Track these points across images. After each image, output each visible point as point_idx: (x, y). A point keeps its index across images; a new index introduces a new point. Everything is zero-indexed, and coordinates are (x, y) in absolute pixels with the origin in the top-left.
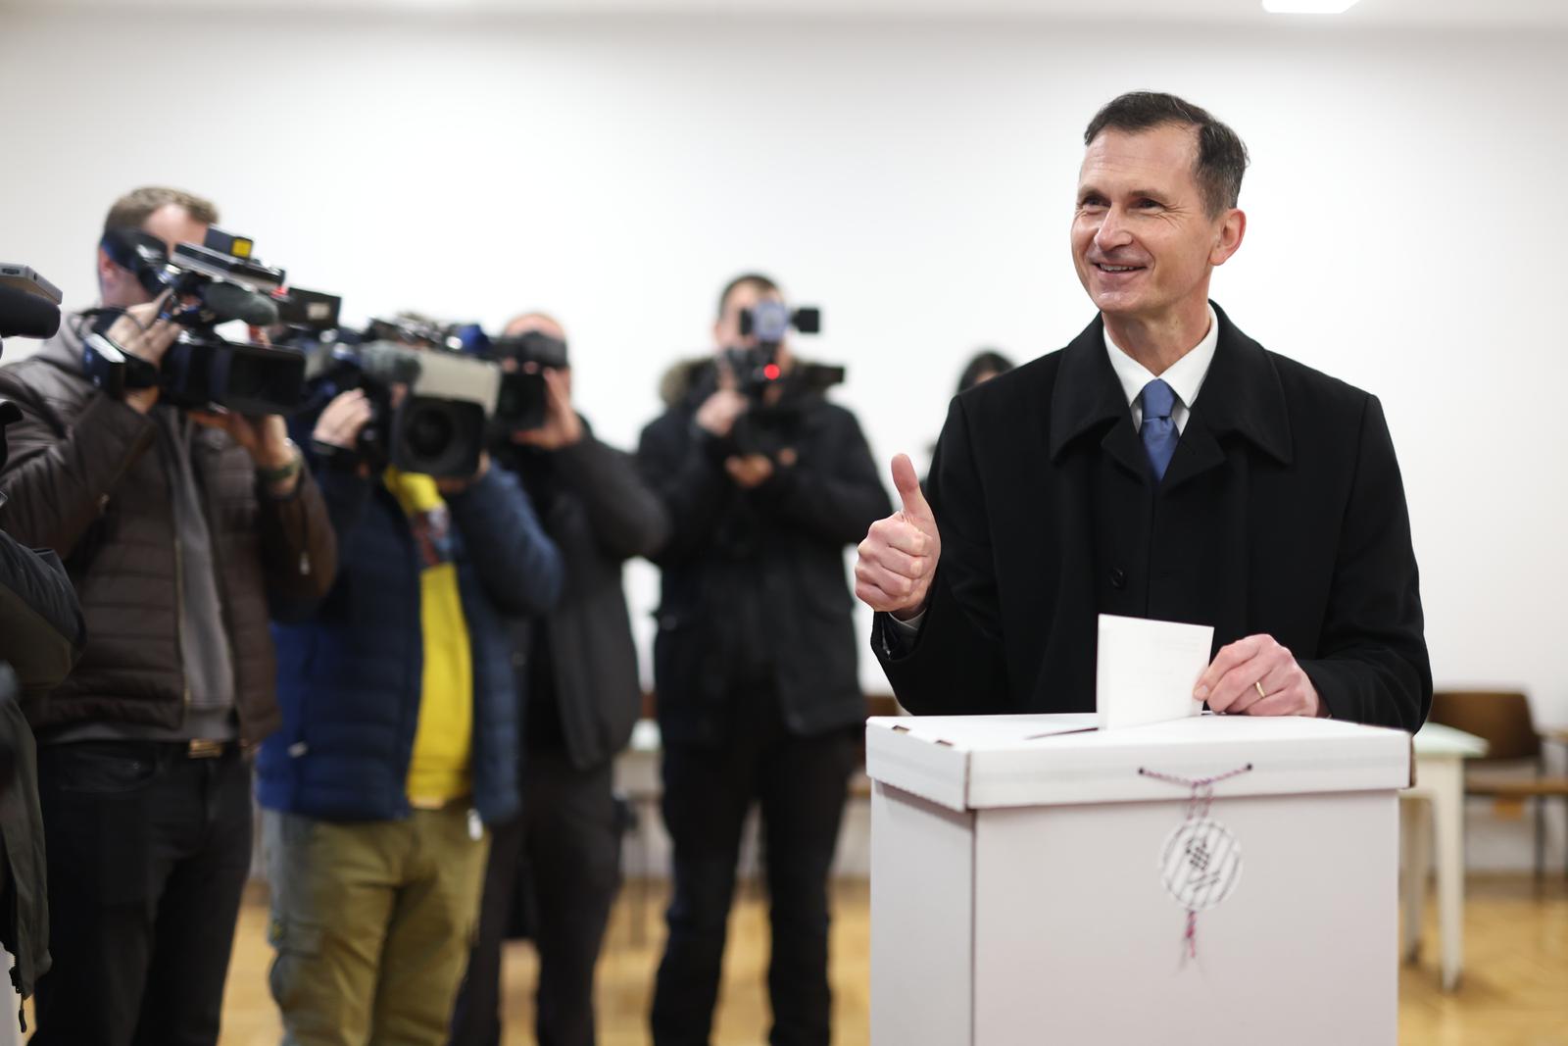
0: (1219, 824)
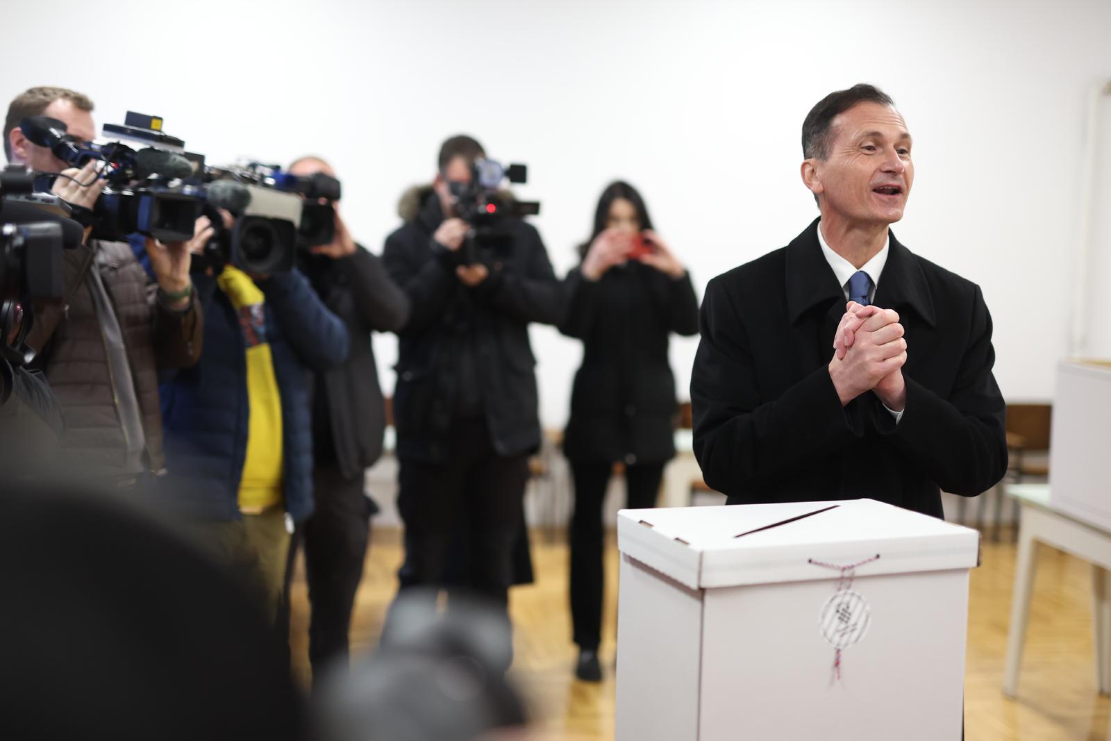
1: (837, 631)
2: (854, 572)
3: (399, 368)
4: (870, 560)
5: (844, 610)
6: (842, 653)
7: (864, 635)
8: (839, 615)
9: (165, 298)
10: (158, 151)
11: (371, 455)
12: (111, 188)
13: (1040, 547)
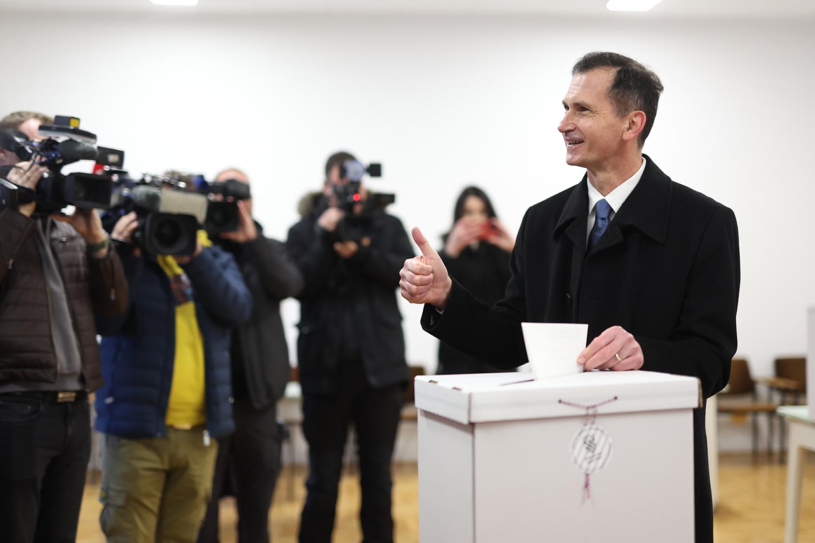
0: (601, 428)
1: (586, 459)
2: (597, 411)
3: (299, 326)
4: (609, 401)
5: (590, 441)
6: (590, 476)
7: (608, 463)
8: (586, 446)
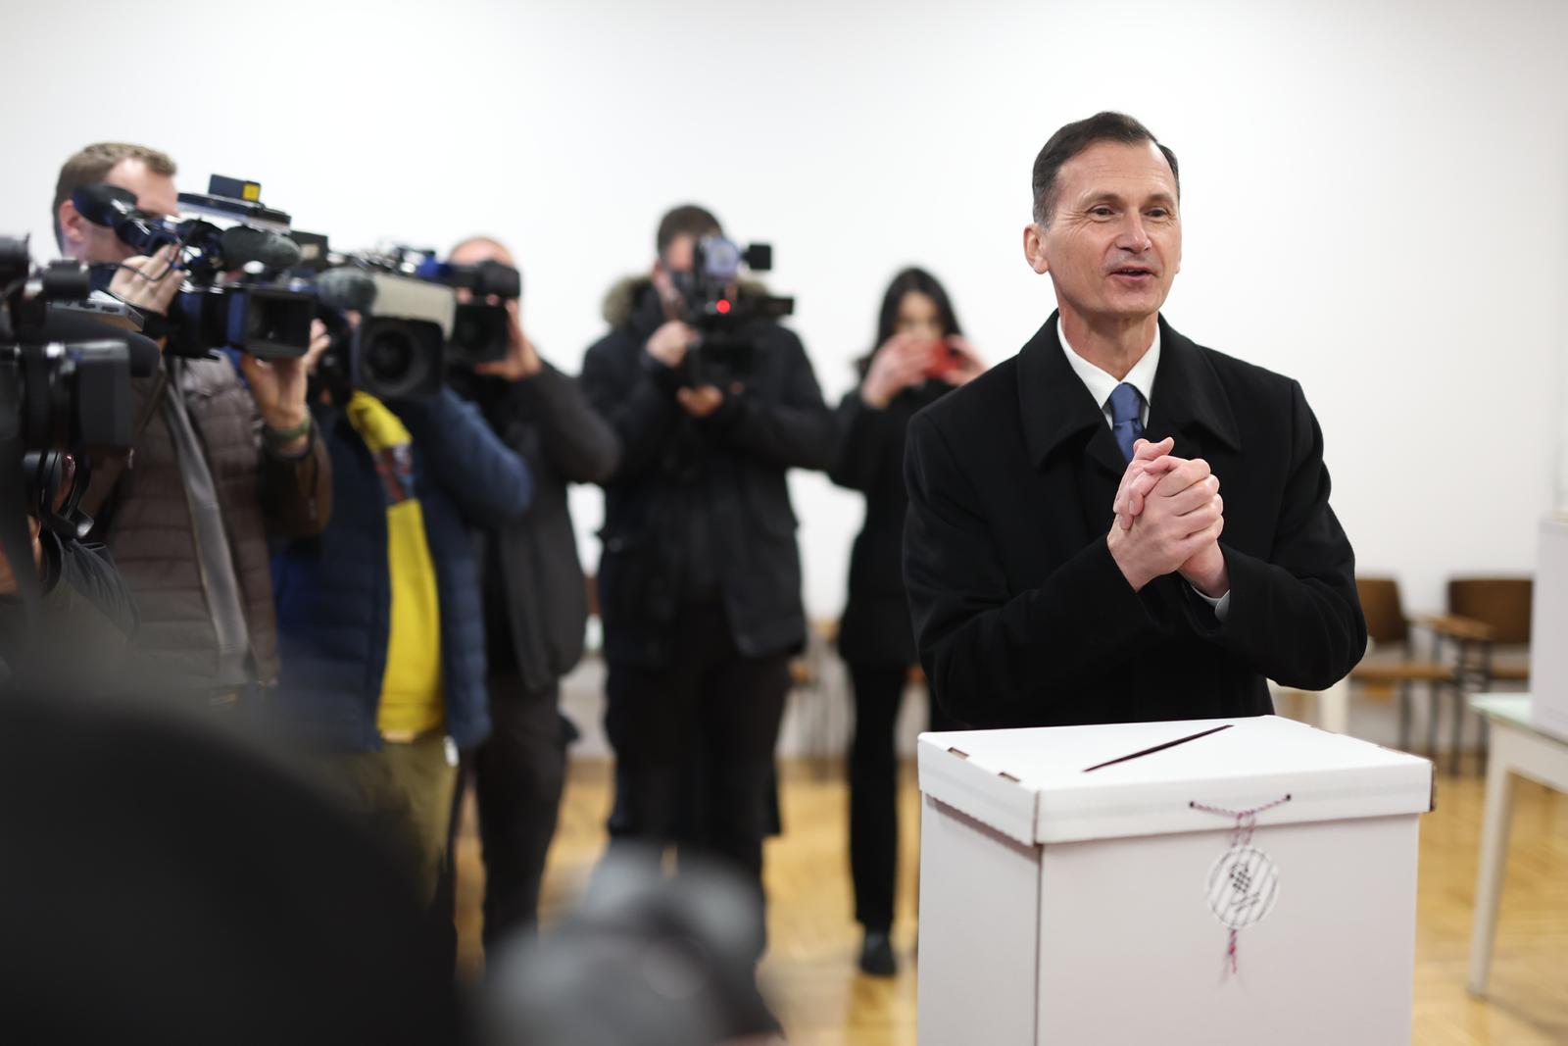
0: (1260, 850)
1: (1232, 904)
2: (1254, 821)
3: (604, 535)
4: (1277, 803)
5: (1240, 873)
6: (1238, 935)
7: (1270, 909)
8: (1234, 881)
9: (273, 439)
10: (254, 231)
11: (568, 658)
12: (193, 284)
13: (1518, 782)
